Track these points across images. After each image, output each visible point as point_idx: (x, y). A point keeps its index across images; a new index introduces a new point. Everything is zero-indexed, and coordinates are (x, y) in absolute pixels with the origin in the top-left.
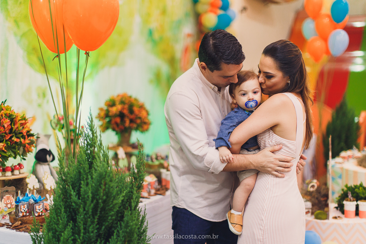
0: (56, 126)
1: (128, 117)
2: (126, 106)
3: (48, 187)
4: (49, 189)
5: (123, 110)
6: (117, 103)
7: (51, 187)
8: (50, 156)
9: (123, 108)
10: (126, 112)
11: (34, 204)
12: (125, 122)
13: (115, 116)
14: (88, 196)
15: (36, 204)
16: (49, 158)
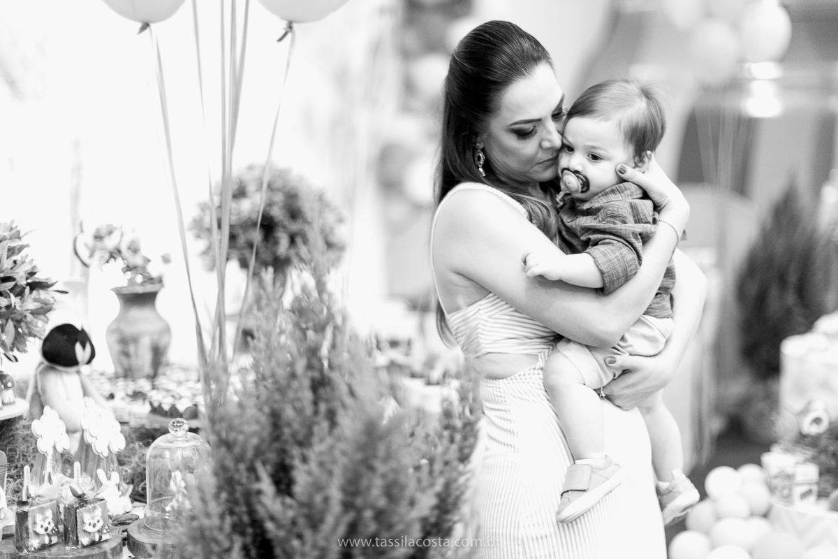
0: (91, 256)
1: (284, 227)
2: (279, 198)
3: (100, 448)
4: (106, 453)
5: (268, 209)
6: (251, 188)
7: (109, 448)
8: (84, 347)
9: (270, 204)
10: (277, 213)
11: (77, 508)
12: (276, 243)
13: (248, 225)
14: (326, 500)
15: (82, 506)
16: (81, 353)
